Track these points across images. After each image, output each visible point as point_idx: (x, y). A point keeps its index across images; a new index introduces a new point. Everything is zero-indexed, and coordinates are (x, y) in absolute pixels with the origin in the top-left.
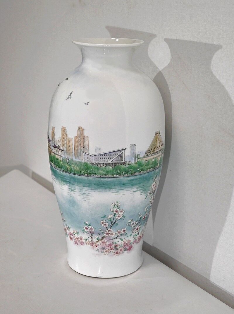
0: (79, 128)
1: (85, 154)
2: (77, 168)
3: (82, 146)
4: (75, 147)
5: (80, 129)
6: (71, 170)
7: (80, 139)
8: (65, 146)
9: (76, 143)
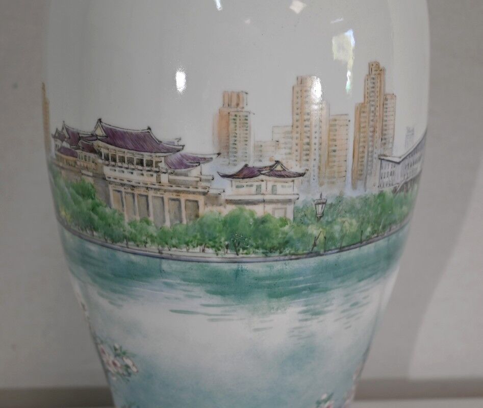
0: (371, 66)
1: (384, 163)
2: (350, 224)
3: (378, 135)
4: (357, 147)
5: (374, 72)
6: (330, 238)
7: (373, 109)
8: (314, 155)
9: (359, 128)
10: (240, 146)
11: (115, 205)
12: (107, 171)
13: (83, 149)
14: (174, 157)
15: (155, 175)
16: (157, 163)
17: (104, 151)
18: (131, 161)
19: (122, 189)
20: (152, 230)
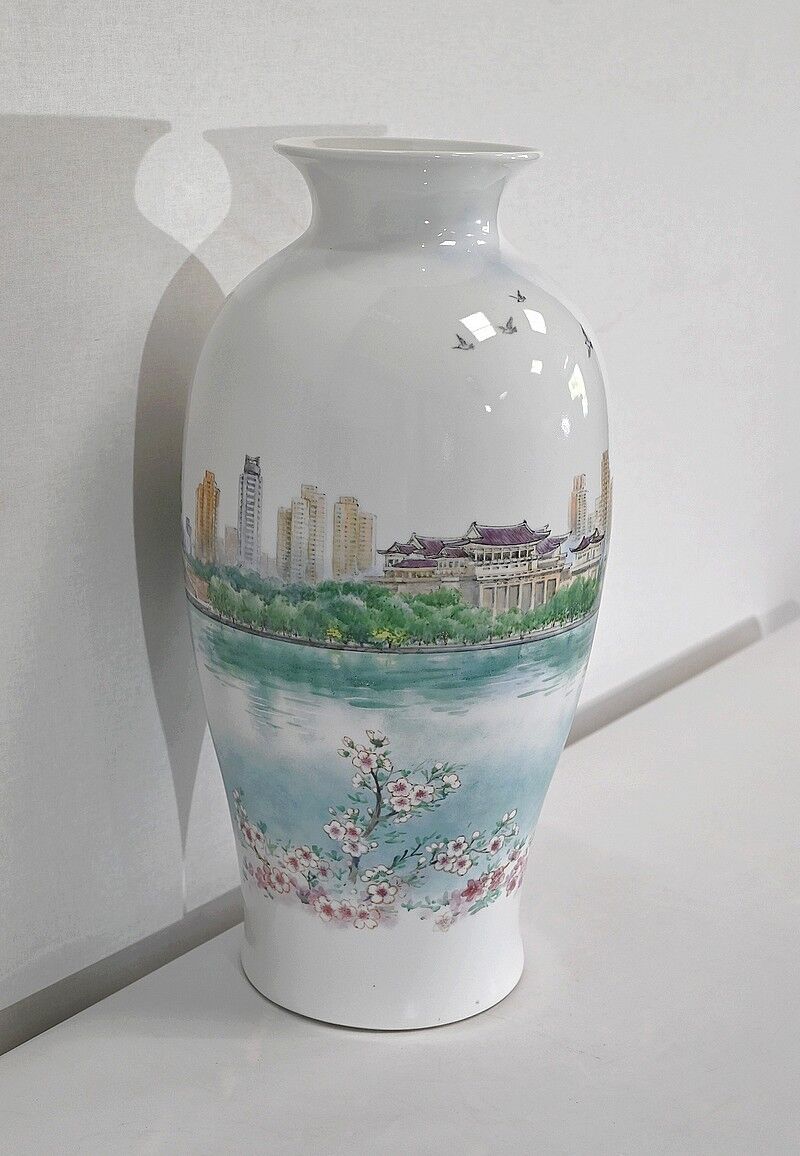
10: (582, 522)
11: (482, 603)
12: (480, 572)
13: (448, 556)
14: (542, 543)
15: (527, 563)
16: (530, 551)
17: (477, 553)
18: (506, 556)
19: (495, 585)
20: (518, 618)
